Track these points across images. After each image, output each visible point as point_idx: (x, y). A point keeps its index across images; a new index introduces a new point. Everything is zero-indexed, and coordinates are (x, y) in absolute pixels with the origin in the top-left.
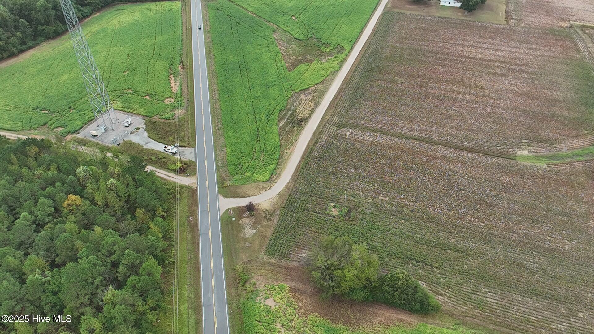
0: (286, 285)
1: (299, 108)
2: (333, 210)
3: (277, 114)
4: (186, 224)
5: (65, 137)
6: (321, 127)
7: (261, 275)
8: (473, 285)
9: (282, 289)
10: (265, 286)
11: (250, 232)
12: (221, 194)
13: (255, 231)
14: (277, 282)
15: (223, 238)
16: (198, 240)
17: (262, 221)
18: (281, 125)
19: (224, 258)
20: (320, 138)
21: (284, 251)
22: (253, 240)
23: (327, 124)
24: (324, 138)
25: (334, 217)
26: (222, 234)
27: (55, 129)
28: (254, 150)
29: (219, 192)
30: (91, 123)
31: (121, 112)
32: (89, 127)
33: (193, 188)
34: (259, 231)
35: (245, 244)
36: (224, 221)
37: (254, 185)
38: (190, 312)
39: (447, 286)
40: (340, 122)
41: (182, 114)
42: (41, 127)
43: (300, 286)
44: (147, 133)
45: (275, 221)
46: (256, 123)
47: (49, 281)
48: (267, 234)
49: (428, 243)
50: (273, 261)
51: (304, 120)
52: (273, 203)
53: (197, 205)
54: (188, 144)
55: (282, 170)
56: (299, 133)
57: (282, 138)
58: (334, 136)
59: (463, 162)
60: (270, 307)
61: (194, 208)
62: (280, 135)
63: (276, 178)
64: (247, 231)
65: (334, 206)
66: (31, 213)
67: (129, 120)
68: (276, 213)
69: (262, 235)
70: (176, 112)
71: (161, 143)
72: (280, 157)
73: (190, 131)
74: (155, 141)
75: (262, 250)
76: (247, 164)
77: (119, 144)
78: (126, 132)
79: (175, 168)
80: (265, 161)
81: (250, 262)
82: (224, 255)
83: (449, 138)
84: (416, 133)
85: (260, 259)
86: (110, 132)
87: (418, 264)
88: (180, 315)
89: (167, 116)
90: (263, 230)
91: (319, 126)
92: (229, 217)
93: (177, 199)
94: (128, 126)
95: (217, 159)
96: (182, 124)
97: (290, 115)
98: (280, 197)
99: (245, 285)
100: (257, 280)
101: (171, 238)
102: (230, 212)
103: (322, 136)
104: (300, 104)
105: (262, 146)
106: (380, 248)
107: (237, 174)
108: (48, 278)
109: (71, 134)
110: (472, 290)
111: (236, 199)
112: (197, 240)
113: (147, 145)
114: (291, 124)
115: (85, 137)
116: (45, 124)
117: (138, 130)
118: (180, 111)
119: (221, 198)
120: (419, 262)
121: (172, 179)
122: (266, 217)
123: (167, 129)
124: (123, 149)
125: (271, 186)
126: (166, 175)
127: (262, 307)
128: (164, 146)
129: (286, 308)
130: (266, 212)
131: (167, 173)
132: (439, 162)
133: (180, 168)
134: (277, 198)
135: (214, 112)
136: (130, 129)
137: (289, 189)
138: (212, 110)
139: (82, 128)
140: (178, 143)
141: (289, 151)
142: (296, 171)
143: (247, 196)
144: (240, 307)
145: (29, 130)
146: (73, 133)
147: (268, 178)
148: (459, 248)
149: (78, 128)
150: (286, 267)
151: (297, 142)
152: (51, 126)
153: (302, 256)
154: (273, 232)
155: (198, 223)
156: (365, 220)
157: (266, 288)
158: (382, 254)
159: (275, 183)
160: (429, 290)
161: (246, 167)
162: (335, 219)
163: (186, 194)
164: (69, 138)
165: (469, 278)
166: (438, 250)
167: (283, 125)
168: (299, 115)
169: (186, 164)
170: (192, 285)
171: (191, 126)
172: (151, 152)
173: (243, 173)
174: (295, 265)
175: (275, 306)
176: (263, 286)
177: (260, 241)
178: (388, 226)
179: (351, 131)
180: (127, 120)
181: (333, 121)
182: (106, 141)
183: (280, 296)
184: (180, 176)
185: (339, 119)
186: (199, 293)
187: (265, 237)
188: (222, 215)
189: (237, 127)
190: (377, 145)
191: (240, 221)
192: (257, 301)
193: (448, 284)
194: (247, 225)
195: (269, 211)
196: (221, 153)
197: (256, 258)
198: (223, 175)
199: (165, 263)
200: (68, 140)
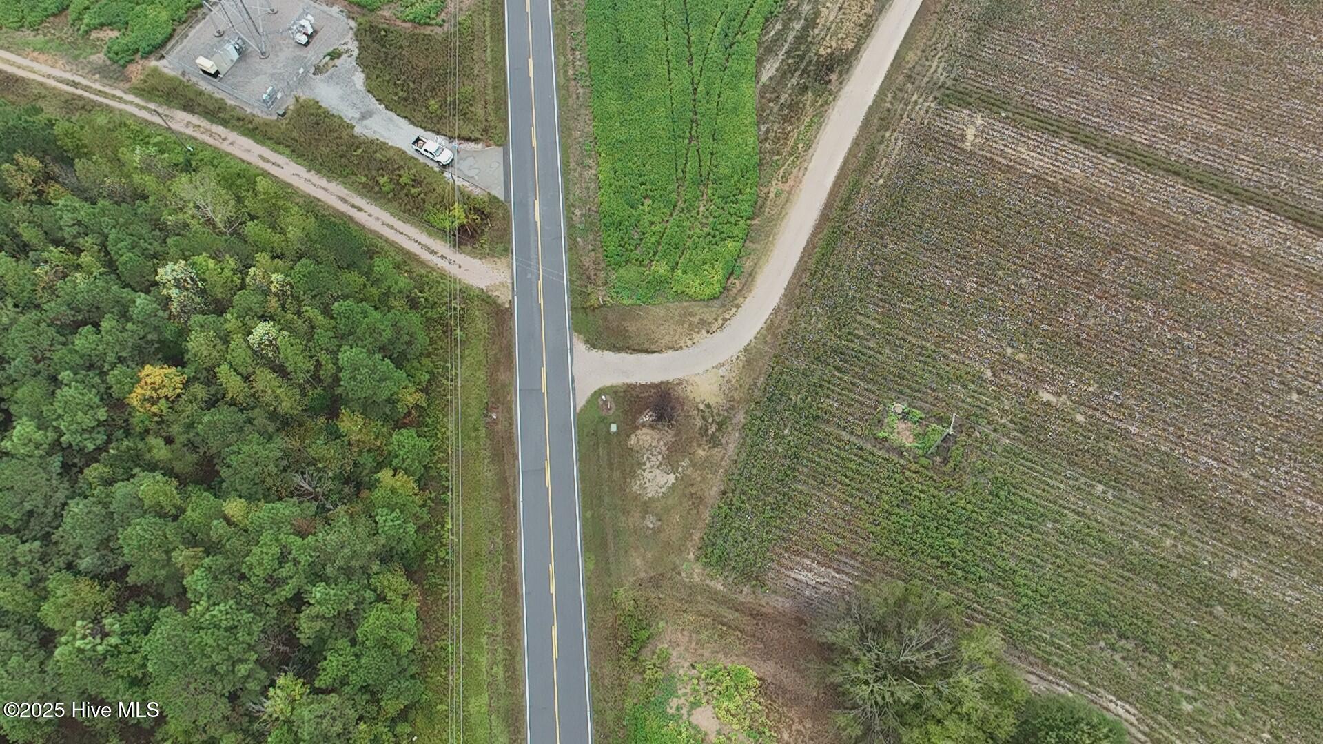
0: (751, 673)
1: (824, 11)
2: (900, 426)
3: (754, 33)
4: (483, 432)
5: (124, 66)
6: (889, 95)
7: (683, 630)
8: (1271, 733)
9: (738, 680)
10: (693, 667)
11: (659, 479)
12: (580, 333)
13: (671, 478)
14: (726, 654)
16: (515, 491)
17: (695, 444)
18: (764, 78)
19: (584, 561)
20: (881, 142)
21: (752, 557)
22: (667, 510)
23: (909, 86)
24: (895, 144)
25: (901, 455)
26: (582, 479)
27: (94, 35)
28: (680, 174)
29: (576, 328)
30: (198, 21)
32: (192, 33)
33: (499, 301)
34: (685, 482)
35: (643, 518)
36: (586, 430)
37: (675, 308)
38: (494, 724)
40: (949, 83)
41: (464, 6)
42: (51, 19)
43: (788, 677)
44: (363, 76)
45: (731, 449)
46: (690, 61)
47: (116, 646)
48: (707, 493)
49: (1161, 574)
50: (719, 587)
51: (840, 61)
52: (729, 381)
53: (510, 366)
54: (485, 130)
55: (760, 258)
56: (820, 116)
57: (767, 131)
58: (925, 138)
60: (706, 734)
61: (502, 376)
62: (761, 120)
63: (741, 290)
64: (650, 476)
65: (905, 416)
66: (41, 421)
67: (308, 22)
68: (734, 421)
69: (692, 494)
71: (406, 117)
72: (758, 208)
73: (490, 77)
74: (387, 107)
75: (689, 544)
76: (655, 228)
77: (284, 114)
78: (301, 71)
79: (446, 224)
80: (711, 219)
81: (656, 582)
82: (587, 549)
83: (1283, 178)
84: (1185, 150)
85: (683, 575)
86: (255, 62)
87: (1123, 643)
89: (419, 8)
91: (882, 91)
92: (603, 419)
93: (456, 339)
94: (308, 43)
95: (571, 197)
96: (467, 49)
97: (796, 38)
98: (749, 362)
99: (641, 658)
100: (674, 644)
101: (441, 476)
102: (605, 403)
103: (888, 134)
105: (706, 162)
106: (1022, 581)
107: (627, 262)
108: (114, 640)
109: (142, 58)
111: (623, 355)
112: (510, 490)
113: (365, 122)
114: (798, 73)
115: (183, 74)
116: (63, 9)
117: (337, 62)
119: (580, 347)
120: (1127, 638)
121: (440, 263)
122: (707, 430)
123: (423, 64)
124: (295, 134)
125: (725, 320)
126: (424, 246)
127: (684, 735)
128: (416, 132)
130: (707, 414)
131: (424, 238)
133: (462, 226)
134: (741, 364)
135: (563, 6)
136: (315, 54)
137: (775, 336)
139: (170, 36)
140: (458, 124)
141: (786, 187)
142: (801, 268)
143: (653, 347)
144: (624, 723)
145: (18, 29)
146: (147, 55)
147: (717, 287)
148: (1249, 606)
149: (160, 37)
150: (755, 612)
151: (811, 151)
152: (80, 18)
153: (799, 577)
154: (722, 488)
155: (514, 431)
156: (990, 475)
157: (695, 671)
158: (1025, 601)
159: (738, 306)
160: (1145, 734)
161: (653, 240)
162: (902, 462)
163: (481, 324)
164: (136, 71)
165: (1263, 711)
166: (1188, 604)
167: (771, 78)
168: (823, 39)
169: (480, 212)
170: (498, 639)
171: (493, 58)
172: (378, 155)
173: (645, 263)
174: (779, 606)
175: (719, 733)
176: (687, 665)
177: (684, 513)
178: (1055, 503)
179: (979, 121)
180: (303, 22)
181: (929, 74)
182: (244, 96)
183: (732, 706)
184: (464, 252)
185: (950, 67)
186: (518, 666)
187: (700, 503)
188: (581, 410)
189: (631, 74)
190: (1054, 188)
191: (633, 437)
192: (671, 711)
193: (1201, 722)
194: (652, 454)
195: (715, 411)
196: (581, 174)
197: (673, 570)
198: (587, 261)
199: (427, 562)
200: (134, 80)
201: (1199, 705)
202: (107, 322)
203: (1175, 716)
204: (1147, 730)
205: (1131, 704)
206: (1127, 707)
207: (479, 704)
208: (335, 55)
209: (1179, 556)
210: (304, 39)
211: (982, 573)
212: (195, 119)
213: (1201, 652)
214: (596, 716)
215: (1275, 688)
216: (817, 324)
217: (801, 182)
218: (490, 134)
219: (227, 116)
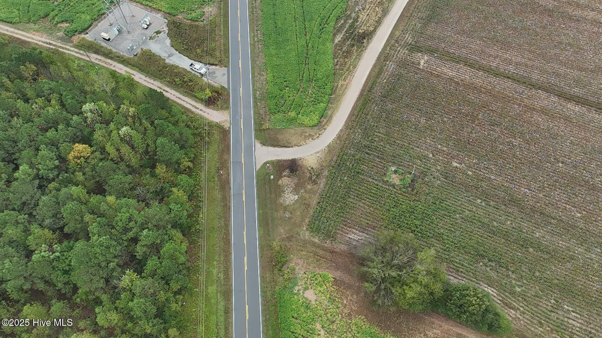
0: (330, 276)
1: (361, 16)
2: (394, 176)
3: (332, 24)
4: (216, 178)
5: (71, 37)
6: (388, 48)
7: (301, 258)
8: (554, 300)
9: (324, 278)
10: (305, 274)
11: (291, 197)
12: (258, 139)
13: (296, 197)
14: (319, 269)
15: (259, 203)
16: (230, 202)
17: (306, 183)
18: (336, 41)
19: (259, 231)
20: (385, 66)
21: (330, 228)
22: (294, 210)
23: (397, 44)
24: (391, 66)
25: (394, 188)
26: (258, 197)
27: (59, 25)
28: (301, 78)
29: (257, 137)
30: (102, 20)
31: (139, 5)
32: (99, 24)
33: (225, 127)
34: (302, 198)
35: (284, 213)
36: (260, 178)
37: (299, 130)
38: (219, 297)
39: (522, 298)
40: (413, 43)
41: (212, 14)
42: (42, 19)
43: (346, 278)
44: (170, 41)
45: (322, 185)
46: (305, 35)
47: (58, 257)
48: (311, 203)
49: (506, 235)
50: (317, 241)
51: (368, 35)
52: (321, 159)
53: (229, 153)
54: (220, 61)
55: (334, 111)
56: (359, 56)
57: (338, 61)
58: (403, 64)
60: (310, 301)
61: (226, 157)
62: (335, 57)
63: (326, 123)
64: (287, 196)
65: (395, 172)
67: (147, 20)
68: (323, 174)
69: (305, 204)
70: (205, 10)
71: (187, 56)
72: (333, 91)
73: (222, 41)
74: (179, 52)
75: (304, 223)
76: (291, 98)
77: (136, 55)
78: (144, 38)
79: (203, 97)
80: (314, 95)
81: (289, 239)
82: (260, 225)
83: (553, 80)
84: (511, 68)
85: (301, 236)
86: (125, 34)
87: (490, 263)
88: (208, 299)
89: (194, 15)
90: (307, 196)
91: (385, 46)
92: (267, 174)
93: (206, 142)
94: (147, 28)
95: (255, 87)
96: (213, 31)
97: (350, 26)
98: (329, 151)
99: (283, 269)
100: (297, 264)
101: (198, 196)
102: (269, 167)
103: (388, 63)
104: (364, 9)
105: (312, 74)
106: (446, 238)
107: (278, 112)
108: (57, 254)
109: (79, 34)
110: (552, 307)
111: (276, 148)
112: (228, 202)
113: (171, 58)
114: (350, 40)
115: (95, 40)
116: (47, 15)
117: (159, 35)
118: (210, 9)
119: (258, 145)
120: (492, 261)
121: (200, 112)
122: (312, 178)
123: (195, 36)
124: (141, 62)
125: (320, 134)
126: (193, 106)
127: (301, 301)
128: (191, 62)
129: (328, 304)
130: (311, 171)
131: (193, 103)
132: (536, 116)
133: (210, 97)
134: (326, 152)
135: (253, 14)
136: (150, 32)
137: (341, 141)
138: (251, 10)
139: (91, 25)
140: (208, 59)
141: (345, 83)
142: (352, 114)
143: (289, 145)
144: (275, 297)
145: (28, 23)
146: (80, 33)
147: (316, 122)
148: (544, 248)
149: (86, 26)
150: (332, 251)
151: (356, 69)
152: (53, 19)
153: (351, 237)
154: (318, 201)
155: (230, 178)
156: (432, 195)
157: (306, 275)
158: (447, 246)
159: (325, 129)
160: (500, 300)
161: (289, 103)
162: (395, 190)
163: (216, 136)
164: (76, 39)
165: (551, 291)
166: (517, 247)
167: (339, 41)
168: (361, 26)
169: (217, 92)
170: (221, 262)
171: (224, 34)
172: (175, 71)
173: (286, 112)
174: (342, 248)
175: (316, 301)
176: (302, 272)
177: (302, 211)
178: (460, 206)
179: (426, 58)
180: (145, 19)
181: (405, 40)
182: (121, 47)
183: (322, 289)
184: (210, 108)
185: (413, 37)
186: (229, 273)
187: (309, 207)
188: (258, 170)
189: (281, 40)
190: (458, 83)
191: (280, 180)
192: (295, 292)
193: (524, 295)
194: (288, 188)
195: (315, 170)
196: (259, 78)
197: (297, 234)
198: (261, 112)
199: (192, 230)
200: (75, 42)
201: (523, 288)
202: (60, 127)
203: (513, 293)
204: (501, 298)
205: (494, 288)
206: (492, 289)
207: (212, 289)
208: (158, 32)
209: (513, 228)
210: (146, 26)
211: (429, 235)
212: (99, 57)
213: (523, 268)
214: (263, 294)
215: (556, 281)
216: (358, 136)
217: (351, 81)
218: (221, 63)
219: (113, 56)
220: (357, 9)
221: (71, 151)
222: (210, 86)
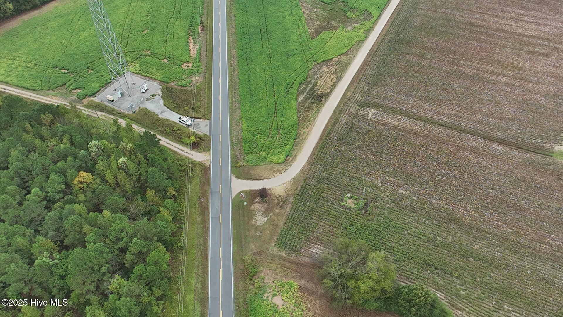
0: (296, 283)
1: (319, 82)
2: (350, 201)
3: (296, 87)
4: (197, 205)
5: (82, 100)
6: (342, 105)
7: (270, 269)
8: (495, 301)
9: (290, 286)
10: (274, 282)
11: (261, 219)
12: (234, 174)
13: (266, 219)
14: (286, 278)
15: (234, 225)
16: (208, 224)
17: (275, 208)
18: (299, 100)
19: (233, 247)
20: (340, 117)
21: (295, 244)
22: (264, 229)
23: (349, 102)
24: (345, 118)
25: (350, 210)
26: (233, 220)
27: (73, 91)
28: (270, 127)
29: (232, 173)
30: (108, 87)
31: (139, 76)
32: (106, 90)
33: (206, 165)
34: (271, 220)
35: (256, 232)
36: (235, 205)
37: (269, 166)
38: (196, 304)
39: (467, 300)
40: (362, 101)
41: (199, 82)
42: (59, 87)
43: (310, 285)
44: (163, 101)
45: (288, 210)
46: (274, 96)
47: (57, 264)
48: (279, 224)
49: (449, 247)
50: (284, 255)
51: (325, 95)
52: (287, 188)
53: (209, 185)
54: (204, 116)
55: (298, 151)
56: (318, 111)
57: (301, 115)
58: (356, 116)
59: (493, 156)
60: (278, 306)
61: (206, 188)
62: (298, 112)
63: (292, 161)
64: (258, 219)
65: (351, 198)
66: (42, 189)
67: (146, 86)
68: (289, 201)
69: (273, 224)
70: (193, 79)
71: (177, 112)
72: (297, 137)
73: (206, 101)
74: (170, 110)
75: (272, 241)
76: (262, 142)
77: (135, 112)
78: (142, 99)
79: (188, 142)
80: (281, 140)
81: (260, 253)
83: (479, 126)
84: (444, 118)
85: (270, 251)
86: (126, 97)
87: (437, 271)
88: (186, 305)
89: (183, 82)
90: (275, 218)
91: (339, 104)
92: (241, 201)
93: (189, 177)
94: (145, 92)
95: (232, 134)
96: (199, 93)
97: (310, 89)
98: (294, 182)
99: (253, 279)
100: (266, 274)
101: (181, 219)
102: (243, 196)
103: (342, 115)
104: (321, 77)
105: (280, 123)
106: (396, 250)
107: (252, 153)
108: (56, 261)
109: (88, 97)
110: (494, 307)
111: (249, 181)
112: (207, 224)
113: (163, 114)
114: (311, 99)
115: (102, 101)
116: (64, 84)
117: (154, 97)
118: (197, 78)
119: (234, 179)
120: (438, 269)
121: (186, 154)
122: (279, 203)
123: (184, 97)
124: (138, 117)
125: (286, 170)
126: (180, 149)
127: (269, 306)
128: (180, 116)
129: (294, 309)
130: (279, 198)
131: (180, 147)
132: (467, 153)
133: (194, 142)
134: (292, 183)
135: (232, 81)
136: (146, 95)
137: (304, 174)
138: (230, 78)
139: (99, 91)
140: (194, 114)
141: (307, 130)
142: (313, 154)
143: (260, 178)
144: (247, 303)
145: (48, 90)
146: (90, 96)
147: (283, 160)
148: (482, 257)
149: (95, 91)
150: (297, 263)
151: (316, 120)
152: (69, 87)
153: (313, 251)
154: (285, 222)
155: (209, 205)
156: (383, 216)
157: (274, 284)
158: (398, 256)
159: (291, 165)
160: (447, 302)
161: (261, 146)
162: (350, 212)
163: (199, 172)
164: (86, 101)
165: (491, 293)
166: (459, 257)
167: (302, 100)
168: (319, 89)
169: (201, 138)
170: (199, 274)
171: (208, 96)
172: (166, 123)
173: (258, 153)
174: (306, 261)
175: (283, 305)
176: (271, 281)
177: (271, 231)
178: (407, 225)
179: (373, 111)
180: (144, 86)
181: (355, 99)
182: (122, 107)
183: (288, 295)
184: (194, 151)
185: (362, 96)
186: (206, 283)
187: (277, 227)
188: (234, 198)
189: (254, 99)
190: (400, 130)
191: (252, 206)
192: (264, 298)
193: (468, 297)
194: (259, 212)
195: (282, 198)
196: (236, 128)
197: (266, 249)
198: (237, 153)
199: (174, 247)
200: (85, 103)
201: (467, 292)
202: (69, 158)
204: (448, 301)
205: (441, 292)
206: (440, 293)
207: (190, 297)
208: (154, 95)
209: (454, 241)
210: (144, 91)
211: (382, 248)
212: (103, 114)
213: (466, 274)
214: (235, 300)
215: (496, 286)
216: (319, 170)
217: (312, 129)
218: (206, 116)
219: (115, 113)
220: (316, 77)
221: (76, 177)
222: (194, 133)
